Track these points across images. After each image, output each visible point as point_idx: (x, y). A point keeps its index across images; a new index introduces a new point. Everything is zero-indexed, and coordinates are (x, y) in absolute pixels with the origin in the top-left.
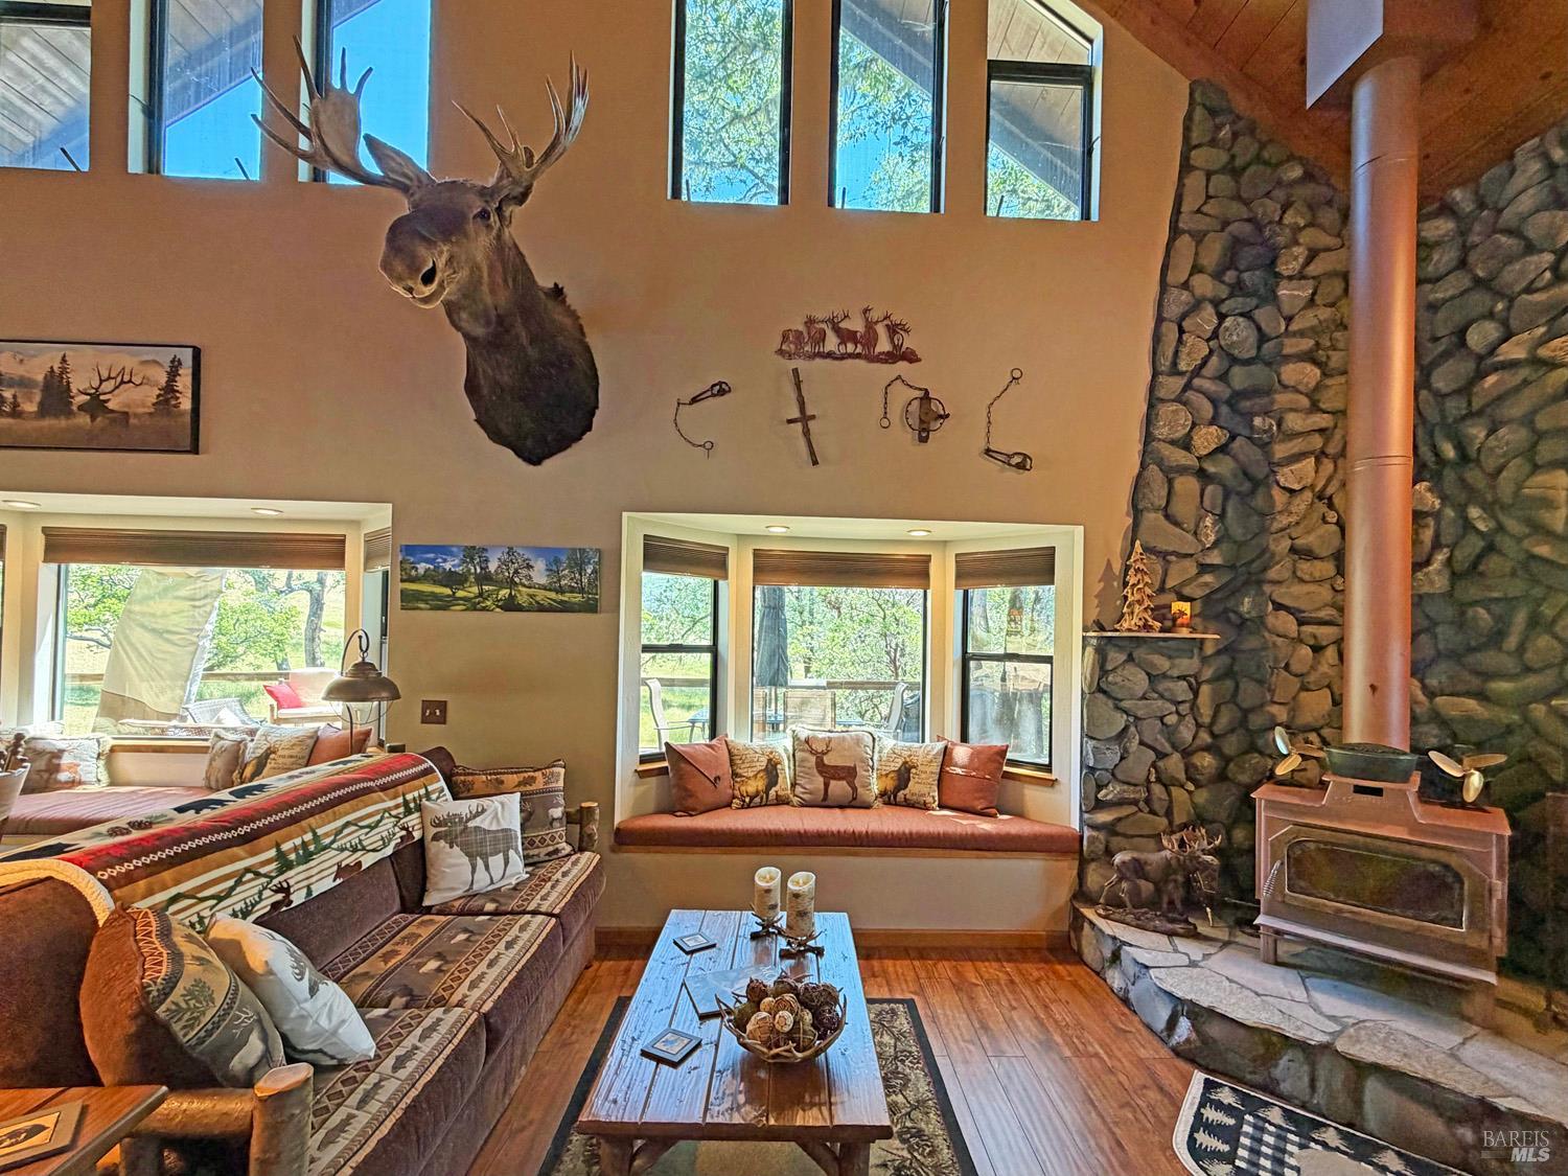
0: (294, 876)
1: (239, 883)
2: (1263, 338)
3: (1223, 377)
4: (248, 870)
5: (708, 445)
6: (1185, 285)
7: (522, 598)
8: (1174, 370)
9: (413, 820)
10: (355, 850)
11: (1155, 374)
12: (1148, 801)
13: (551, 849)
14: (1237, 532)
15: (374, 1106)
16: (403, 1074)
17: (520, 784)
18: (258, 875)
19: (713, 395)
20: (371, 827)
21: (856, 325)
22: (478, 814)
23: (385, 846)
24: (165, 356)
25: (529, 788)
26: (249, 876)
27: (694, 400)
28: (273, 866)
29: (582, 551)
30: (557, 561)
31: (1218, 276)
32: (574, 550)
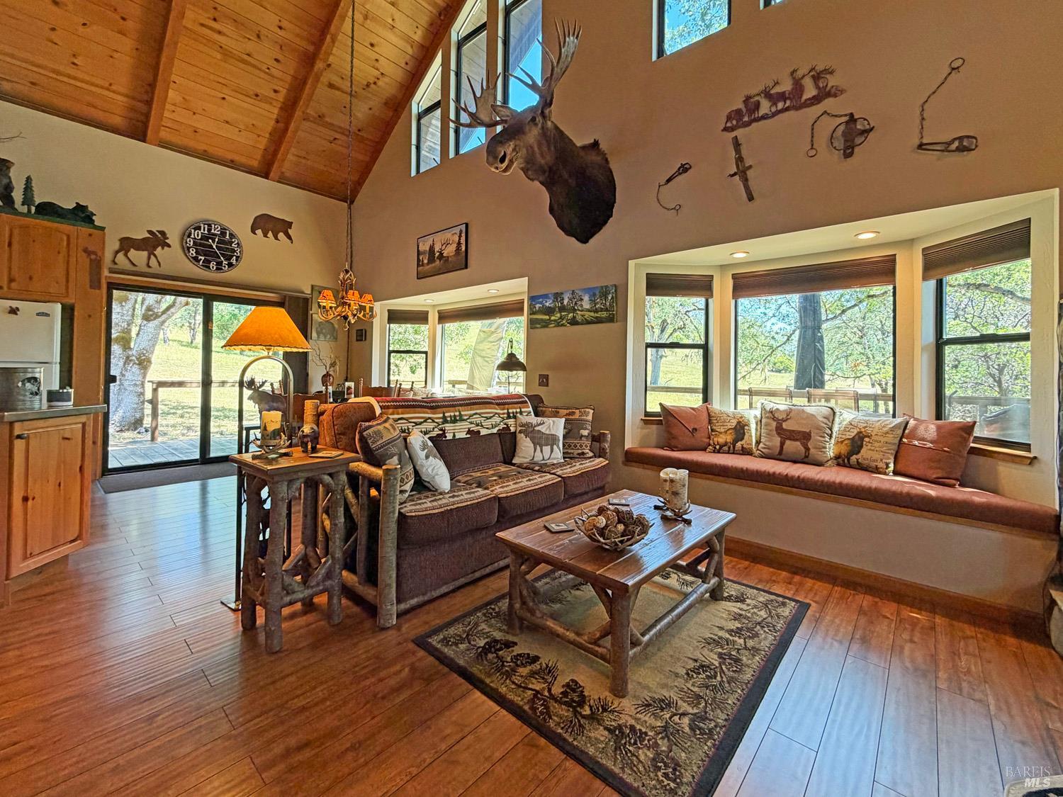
0: (448, 427)
1: (425, 421)
4: (430, 418)
5: (678, 207)
7: (579, 318)
9: (511, 422)
10: (477, 425)
13: (580, 451)
15: (435, 504)
16: (451, 500)
17: (567, 414)
18: (433, 421)
19: (680, 174)
20: (487, 418)
21: (786, 86)
22: (541, 424)
23: (493, 428)
24: (458, 229)
25: (571, 417)
26: (430, 421)
27: (669, 181)
28: (441, 420)
29: (606, 287)
30: (594, 295)
32: (602, 287)
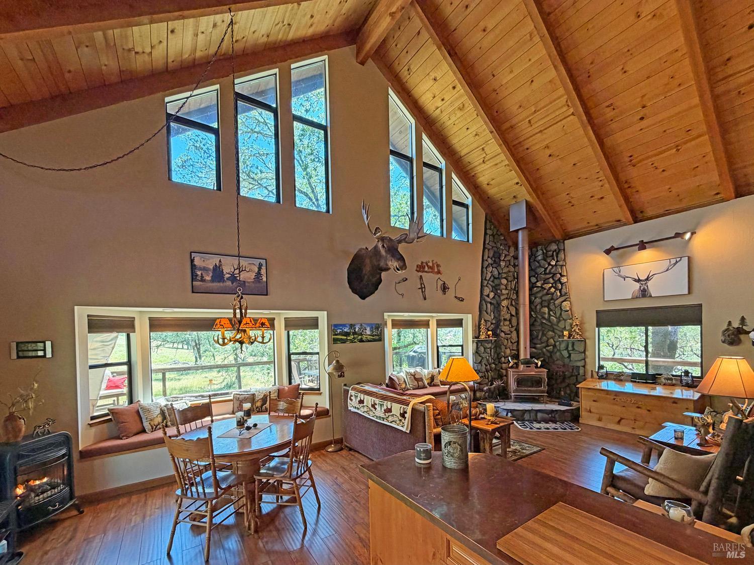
2: (499, 274)
3: (493, 282)
5: (402, 294)
6: (487, 260)
8: (485, 279)
11: (482, 279)
12: (485, 376)
14: (497, 315)
21: (430, 264)
24: (257, 262)
27: (399, 282)
29: (378, 324)
31: (491, 259)
